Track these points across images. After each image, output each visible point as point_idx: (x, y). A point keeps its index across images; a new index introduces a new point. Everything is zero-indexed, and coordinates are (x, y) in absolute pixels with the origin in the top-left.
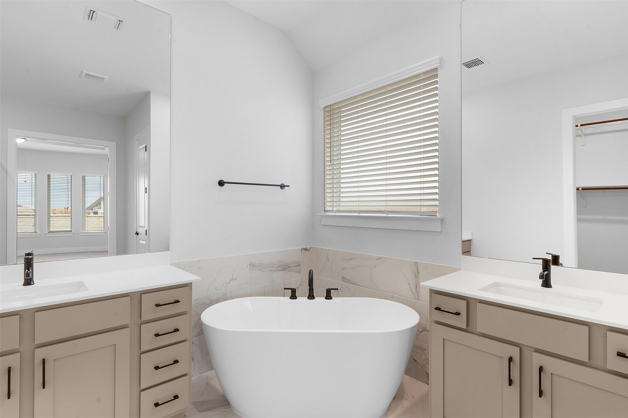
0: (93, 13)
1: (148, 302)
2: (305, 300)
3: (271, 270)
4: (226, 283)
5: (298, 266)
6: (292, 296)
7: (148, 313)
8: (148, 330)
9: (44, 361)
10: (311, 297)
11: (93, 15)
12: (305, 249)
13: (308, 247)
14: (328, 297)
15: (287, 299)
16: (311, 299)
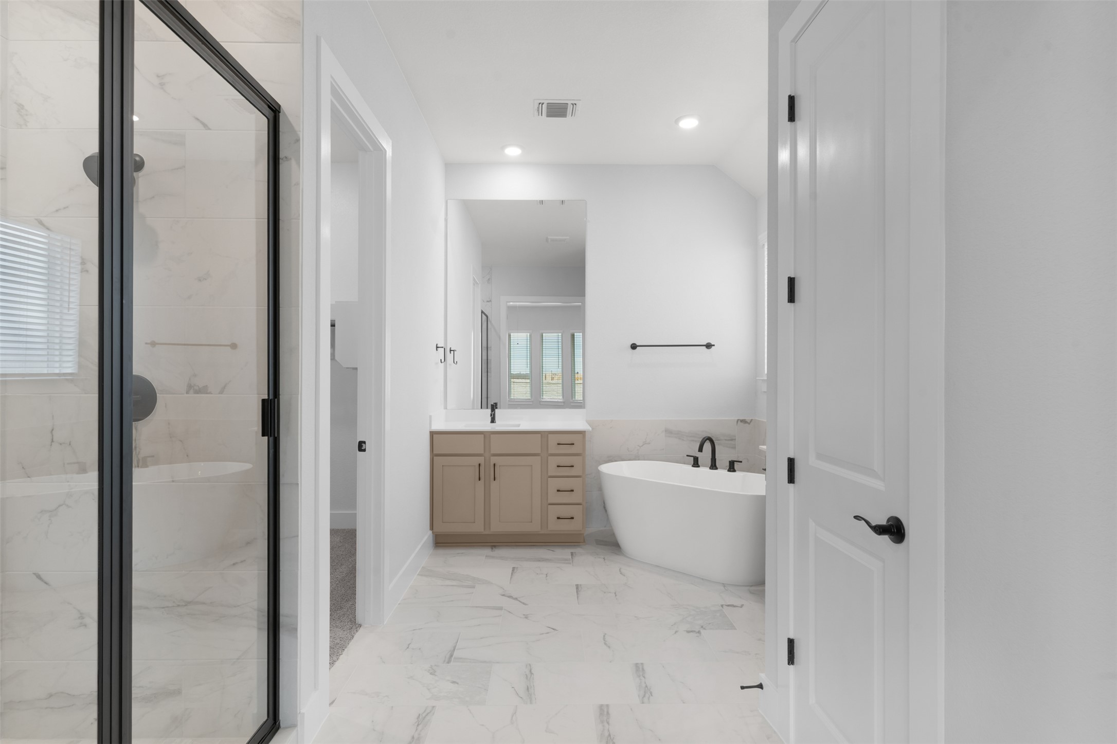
0: (542, 106)
1: (553, 441)
2: (707, 470)
3: (693, 441)
4: (638, 446)
5: (732, 440)
6: (694, 464)
7: (553, 449)
8: (553, 462)
9: (494, 465)
10: (714, 466)
11: (542, 108)
12: (744, 421)
13: (748, 419)
14: (732, 468)
15: (689, 468)
16: (712, 469)
